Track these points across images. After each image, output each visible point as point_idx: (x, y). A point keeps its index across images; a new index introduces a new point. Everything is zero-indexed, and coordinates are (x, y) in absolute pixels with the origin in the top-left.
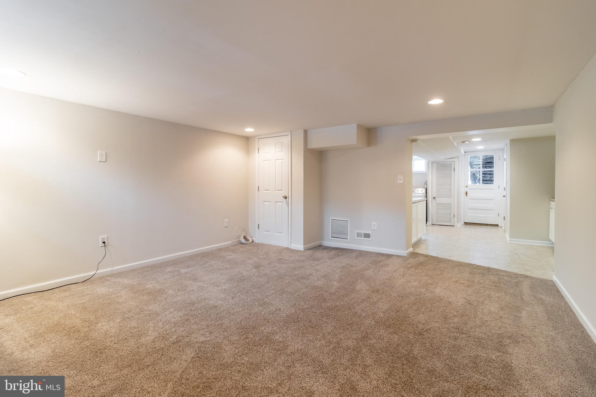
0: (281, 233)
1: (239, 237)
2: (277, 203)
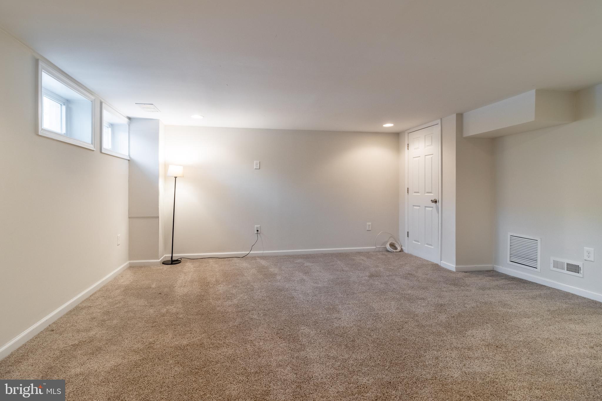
0: (431, 245)
1: (385, 243)
2: (427, 209)
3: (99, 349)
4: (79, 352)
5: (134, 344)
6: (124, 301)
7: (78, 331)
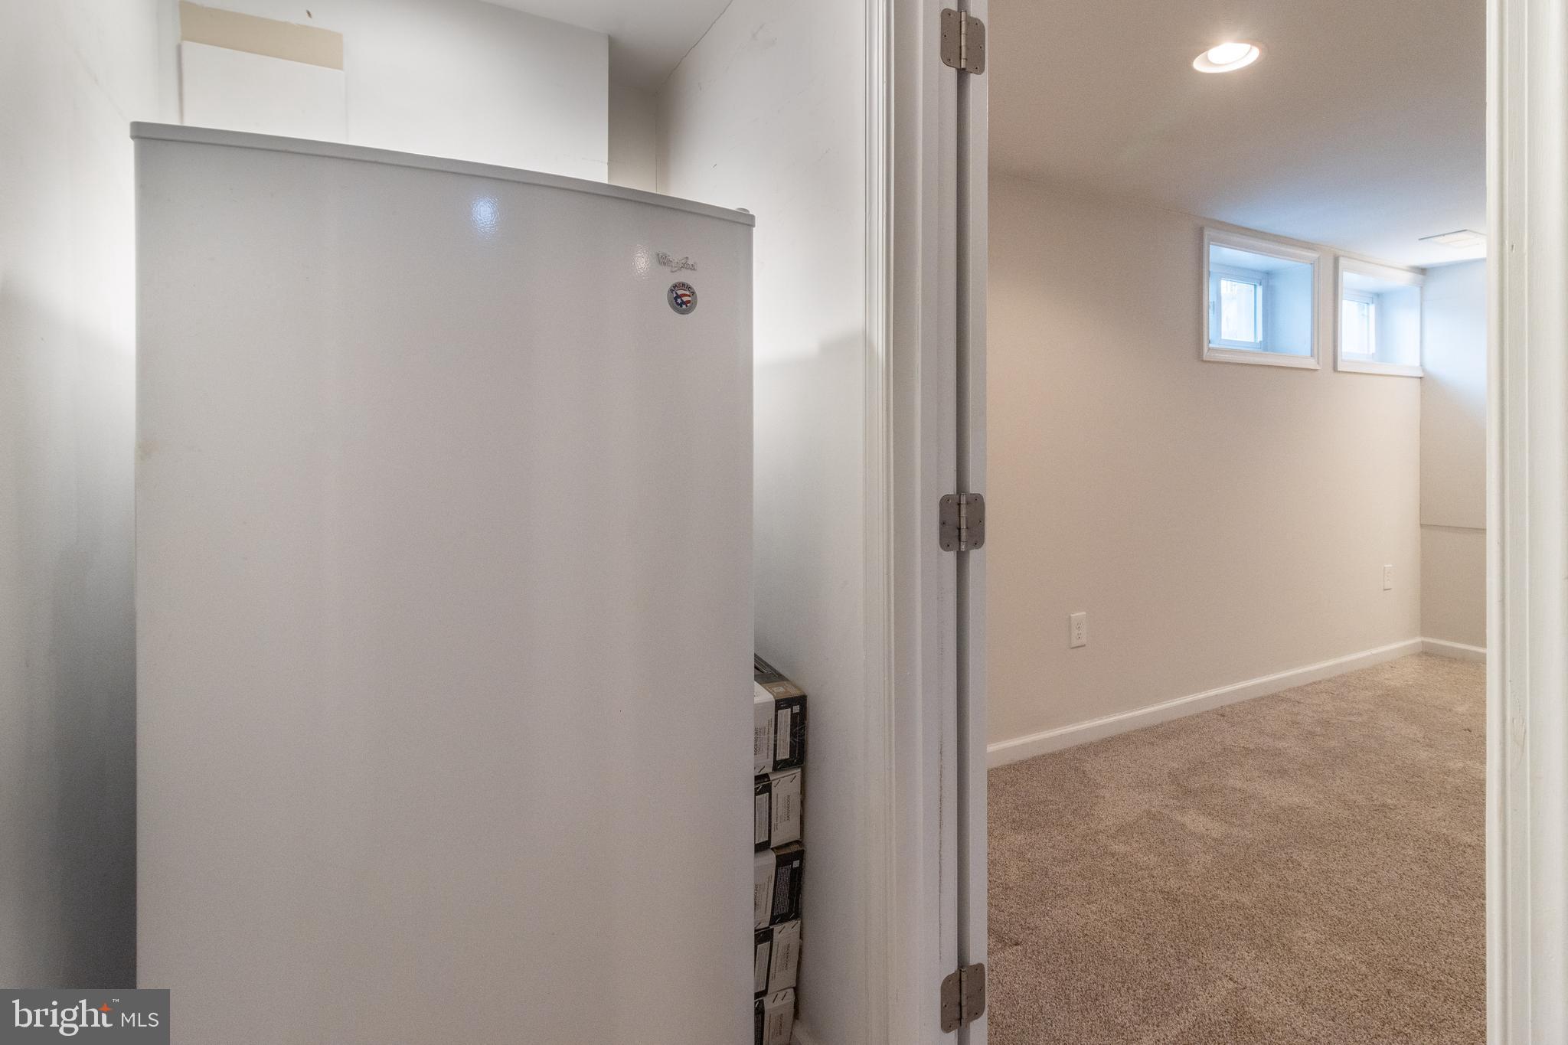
3: (1283, 772)
4: (1251, 761)
5: (1352, 792)
6: (1371, 714)
7: (1261, 732)
